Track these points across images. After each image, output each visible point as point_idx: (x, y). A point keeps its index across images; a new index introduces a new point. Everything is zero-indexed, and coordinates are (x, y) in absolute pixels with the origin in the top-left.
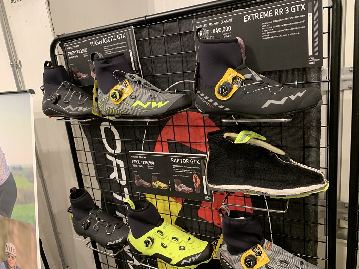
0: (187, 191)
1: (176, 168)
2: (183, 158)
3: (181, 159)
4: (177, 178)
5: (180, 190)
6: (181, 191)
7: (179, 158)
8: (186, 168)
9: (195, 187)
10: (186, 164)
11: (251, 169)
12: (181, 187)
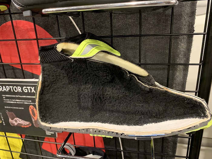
0: (24, 125)
1: (7, 98)
2: (13, 86)
3: (11, 87)
4: (11, 110)
5: (16, 124)
6: (17, 126)
7: (9, 85)
8: (19, 98)
9: (33, 120)
10: (18, 93)
11: (100, 98)
12: (16, 121)
